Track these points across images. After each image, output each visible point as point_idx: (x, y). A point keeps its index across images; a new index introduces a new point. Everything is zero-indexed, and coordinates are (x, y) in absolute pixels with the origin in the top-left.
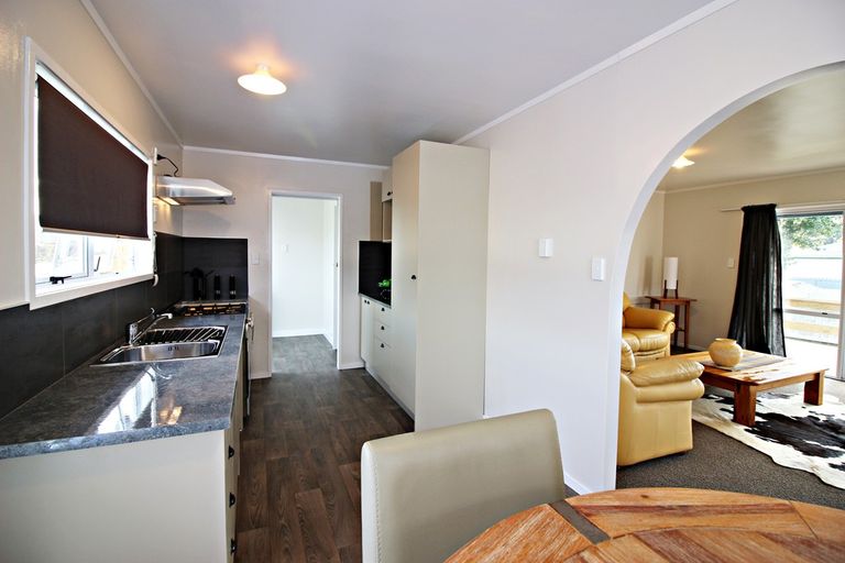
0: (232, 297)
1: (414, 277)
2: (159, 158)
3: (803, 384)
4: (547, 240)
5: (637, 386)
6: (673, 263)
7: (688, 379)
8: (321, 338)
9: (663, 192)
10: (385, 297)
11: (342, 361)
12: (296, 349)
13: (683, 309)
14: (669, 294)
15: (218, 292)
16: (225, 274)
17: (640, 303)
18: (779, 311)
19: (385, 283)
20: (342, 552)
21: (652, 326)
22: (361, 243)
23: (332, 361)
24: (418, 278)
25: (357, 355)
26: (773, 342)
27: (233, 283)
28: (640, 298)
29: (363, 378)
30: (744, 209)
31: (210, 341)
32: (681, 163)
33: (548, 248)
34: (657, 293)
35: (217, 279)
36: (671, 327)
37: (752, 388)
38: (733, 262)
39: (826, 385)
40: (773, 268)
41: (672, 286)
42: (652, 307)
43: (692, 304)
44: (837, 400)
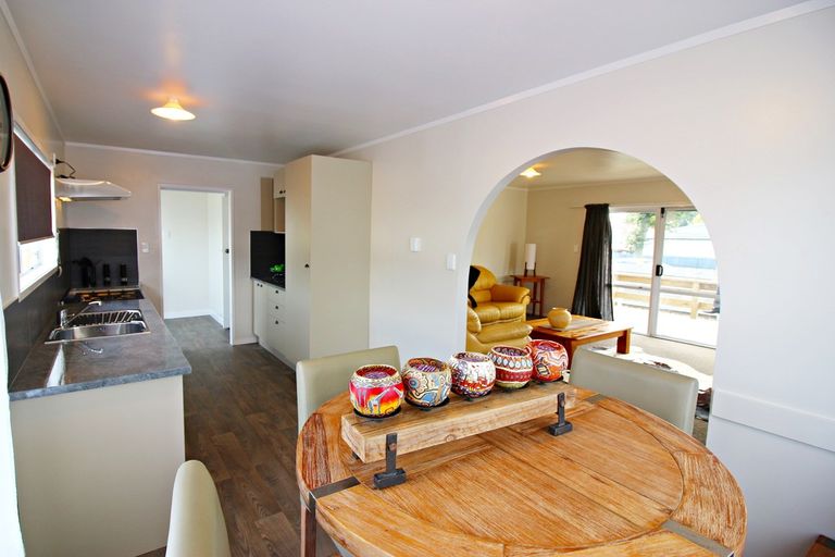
0: (124, 284)
1: (307, 266)
2: (58, 162)
3: (617, 339)
4: (417, 240)
5: (483, 343)
6: (532, 248)
7: (521, 336)
8: (208, 319)
9: (526, 190)
10: (279, 281)
11: (235, 338)
12: (185, 329)
13: (538, 285)
14: (529, 273)
15: (108, 279)
16: (114, 263)
17: (506, 280)
18: (610, 286)
19: (277, 268)
20: (258, 468)
21: (511, 299)
22: (252, 232)
23: (224, 338)
24: (311, 266)
25: (250, 331)
26: (604, 310)
27: (123, 271)
28: (506, 277)
29: (257, 351)
30: (587, 207)
31: (132, 322)
32: (530, 173)
33: (417, 245)
34: (520, 273)
35: (106, 269)
36: (527, 300)
37: (573, 343)
38: (577, 248)
39: (632, 338)
40: (606, 253)
41: (531, 267)
42: (515, 285)
43: (546, 281)
44: (640, 349)
